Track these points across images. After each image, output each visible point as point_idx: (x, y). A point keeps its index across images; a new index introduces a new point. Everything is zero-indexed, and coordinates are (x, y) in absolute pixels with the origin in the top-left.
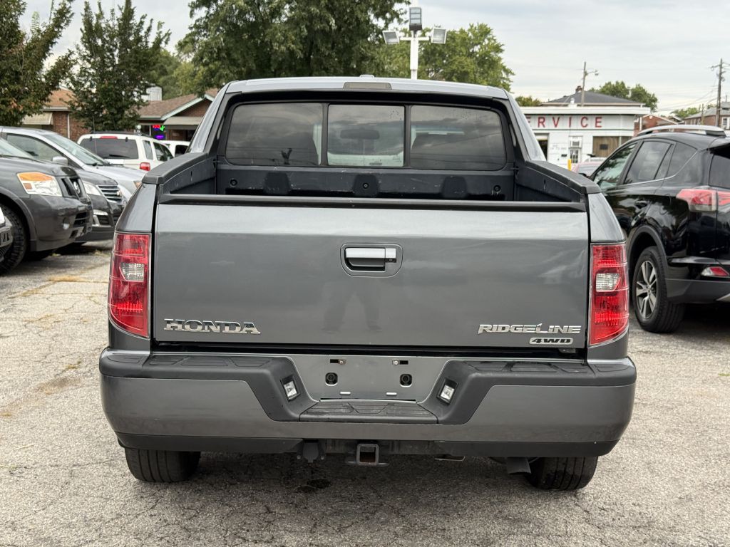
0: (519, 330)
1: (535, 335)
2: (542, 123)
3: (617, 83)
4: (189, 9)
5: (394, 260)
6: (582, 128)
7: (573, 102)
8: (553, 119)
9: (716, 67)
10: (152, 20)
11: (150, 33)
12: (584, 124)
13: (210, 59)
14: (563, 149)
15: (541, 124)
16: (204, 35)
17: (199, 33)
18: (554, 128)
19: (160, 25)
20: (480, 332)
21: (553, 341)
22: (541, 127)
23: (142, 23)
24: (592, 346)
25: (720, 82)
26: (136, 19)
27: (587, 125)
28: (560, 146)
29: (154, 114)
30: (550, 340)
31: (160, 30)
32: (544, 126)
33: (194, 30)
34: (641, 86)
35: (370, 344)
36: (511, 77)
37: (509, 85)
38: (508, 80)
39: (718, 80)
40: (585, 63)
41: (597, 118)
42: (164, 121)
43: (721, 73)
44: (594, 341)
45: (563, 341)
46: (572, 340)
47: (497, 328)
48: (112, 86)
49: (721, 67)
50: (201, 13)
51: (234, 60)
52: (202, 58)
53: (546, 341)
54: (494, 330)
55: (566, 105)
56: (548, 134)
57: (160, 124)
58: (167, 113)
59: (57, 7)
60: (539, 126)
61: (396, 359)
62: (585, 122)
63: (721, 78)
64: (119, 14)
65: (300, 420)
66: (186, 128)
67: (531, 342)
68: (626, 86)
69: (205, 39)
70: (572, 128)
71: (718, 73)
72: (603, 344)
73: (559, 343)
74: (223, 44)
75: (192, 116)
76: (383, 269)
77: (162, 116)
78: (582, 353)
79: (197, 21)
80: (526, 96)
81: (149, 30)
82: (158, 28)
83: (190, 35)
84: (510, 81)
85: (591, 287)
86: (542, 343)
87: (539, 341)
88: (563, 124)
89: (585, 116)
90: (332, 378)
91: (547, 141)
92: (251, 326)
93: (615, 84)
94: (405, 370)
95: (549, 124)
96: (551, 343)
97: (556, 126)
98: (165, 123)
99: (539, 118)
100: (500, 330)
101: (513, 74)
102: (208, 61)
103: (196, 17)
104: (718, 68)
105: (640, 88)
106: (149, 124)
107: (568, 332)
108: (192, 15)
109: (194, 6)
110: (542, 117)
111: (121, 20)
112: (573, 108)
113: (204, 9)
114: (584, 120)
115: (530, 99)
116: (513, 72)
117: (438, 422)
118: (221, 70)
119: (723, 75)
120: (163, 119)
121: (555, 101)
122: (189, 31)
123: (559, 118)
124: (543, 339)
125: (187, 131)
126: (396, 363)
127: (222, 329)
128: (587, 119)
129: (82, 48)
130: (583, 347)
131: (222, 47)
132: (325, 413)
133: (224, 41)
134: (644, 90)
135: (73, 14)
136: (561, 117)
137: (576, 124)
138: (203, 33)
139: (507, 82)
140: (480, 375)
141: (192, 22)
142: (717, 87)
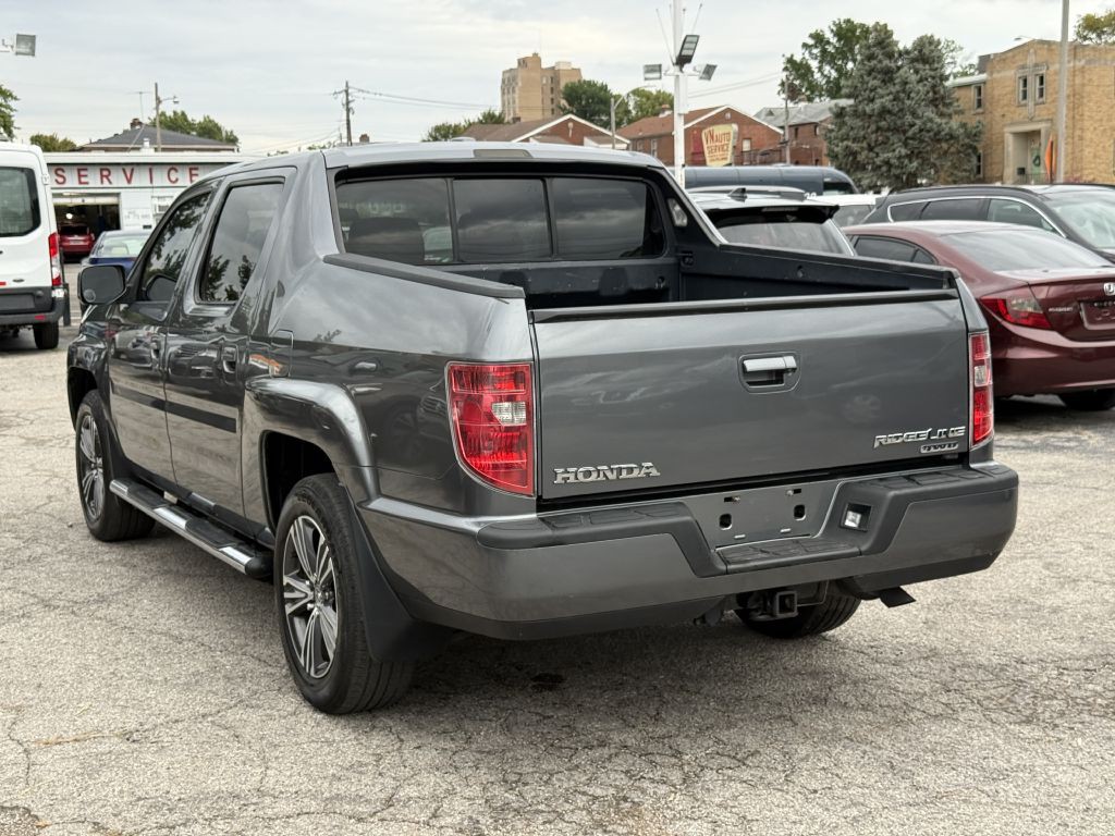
0: (911, 438)
1: (926, 442)
2: (107, 177)
3: (175, 113)
5: (794, 370)
6: (169, 184)
7: (147, 144)
8: (124, 171)
9: (340, 93)
12: (173, 178)
14: (145, 216)
15: (105, 179)
18: (126, 185)
20: (877, 444)
21: (940, 446)
22: (106, 184)
24: (972, 449)
25: (348, 116)
27: (177, 180)
28: (140, 212)
30: (938, 446)
32: (110, 183)
34: (211, 118)
35: (771, 473)
36: (12, 103)
37: (10, 116)
38: (8, 107)
39: (345, 112)
40: (156, 85)
41: (191, 169)
43: (348, 103)
44: (973, 443)
45: (949, 446)
46: (957, 443)
47: (891, 438)
49: (347, 91)
53: (935, 447)
54: (889, 442)
55: (138, 149)
56: (118, 195)
60: (102, 182)
61: (789, 489)
62: (174, 176)
63: (348, 110)
65: (727, 572)
67: (924, 451)
68: (190, 119)
70: (155, 184)
71: (344, 102)
72: (981, 445)
73: (946, 448)
76: (780, 382)
78: (966, 458)
80: (47, 133)
84: (11, 110)
86: (932, 450)
87: (929, 448)
88: (141, 178)
89: (173, 166)
90: (725, 520)
91: (117, 206)
93: (172, 114)
94: (799, 500)
95: (118, 179)
96: (939, 449)
97: (129, 181)
99: (102, 170)
100: (895, 440)
101: (16, 99)
104: (343, 95)
105: (210, 121)
107: (954, 436)
110: (82, 168)
112: (147, 153)
114: (173, 172)
115: (53, 139)
116: (14, 94)
117: (861, 553)
119: (351, 105)
121: (100, 141)
123: (132, 170)
124: (932, 446)
126: (791, 492)
128: (176, 170)
130: (966, 450)
134: (216, 125)
136: (136, 168)
137: (160, 178)
139: (7, 111)
140: (897, 492)
142: (345, 122)
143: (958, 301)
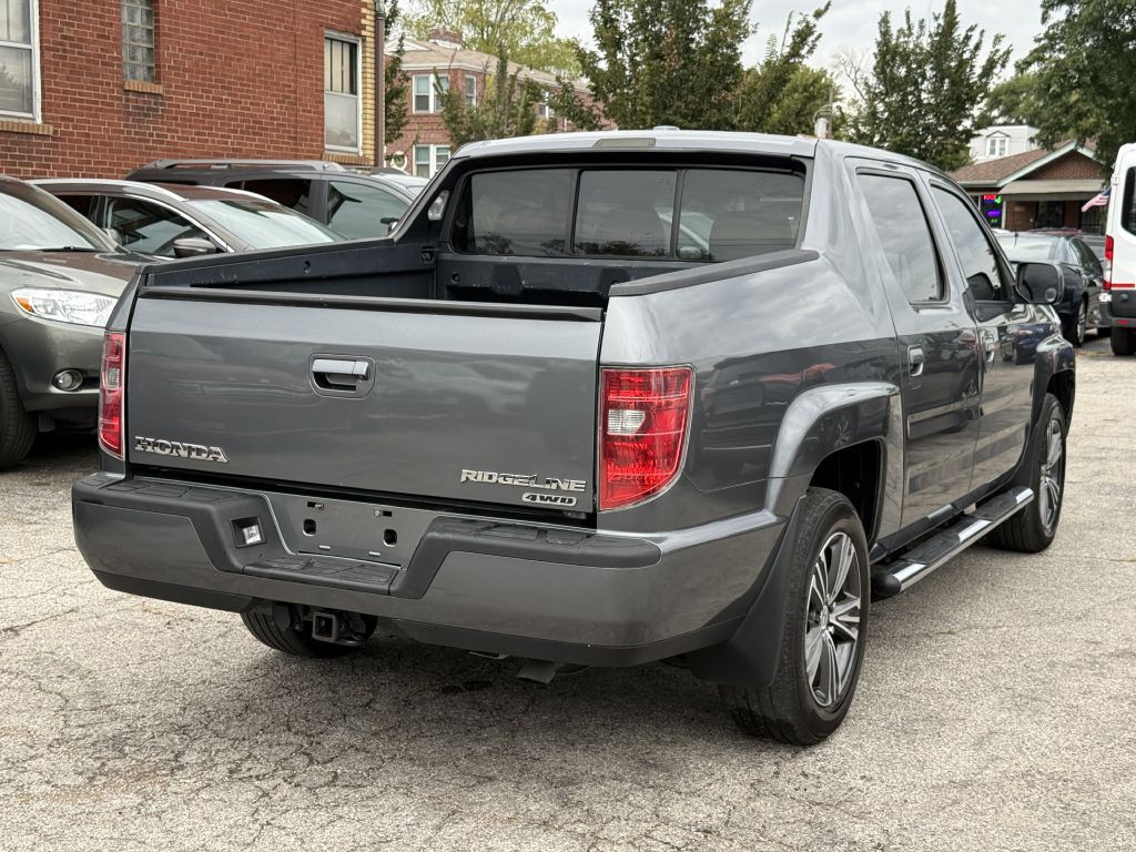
0: (509, 481)
1: (528, 489)
4: (1041, 11)
5: (365, 378)
10: (983, 31)
11: (979, 52)
13: (1062, 86)
16: (1060, 50)
17: (1052, 48)
19: (998, 39)
20: (464, 479)
21: (550, 499)
23: (968, 38)
24: (603, 511)
26: (960, 33)
29: (987, 177)
30: (548, 498)
31: (997, 47)
33: (1043, 42)
42: (1000, 189)
44: (607, 505)
45: (563, 500)
46: (575, 500)
47: (482, 476)
48: (912, 138)
50: (1059, 14)
51: (1103, 86)
52: (1049, 87)
53: (542, 498)
54: (479, 479)
57: (994, 194)
58: (1008, 176)
59: (795, 27)
61: (378, 508)
64: (932, 27)
65: (243, 572)
66: (1035, 199)
67: (524, 499)
69: (1062, 56)
72: (618, 509)
73: (559, 503)
74: (1086, 62)
75: (1048, 179)
76: (353, 388)
77: (999, 180)
78: (591, 521)
79: (1052, 27)
81: (977, 47)
82: (995, 44)
83: (1036, 50)
85: (600, 428)
86: (538, 501)
87: (534, 498)
90: (310, 526)
92: (219, 454)
94: (389, 524)
96: (548, 502)
98: (1002, 192)
100: (486, 479)
102: (1058, 90)
103: (1050, 22)
106: (979, 194)
107: (570, 490)
108: (1044, 20)
109: (1048, 6)
111: (937, 35)
113: (1065, 8)
117: (389, 593)
118: (1080, 104)
120: (1000, 185)
122: (1037, 45)
124: (538, 496)
125: (1037, 203)
126: (377, 513)
127: (189, 454)
129: (873, 81)
130: (591, 511)
131: (1084, 66)
132: (271, 567)
133: (1088, 57)
135: (820, 36)
138: (1058, 47)
140: (437, 535)
141: (1043, 29)
143: (599, 324)
